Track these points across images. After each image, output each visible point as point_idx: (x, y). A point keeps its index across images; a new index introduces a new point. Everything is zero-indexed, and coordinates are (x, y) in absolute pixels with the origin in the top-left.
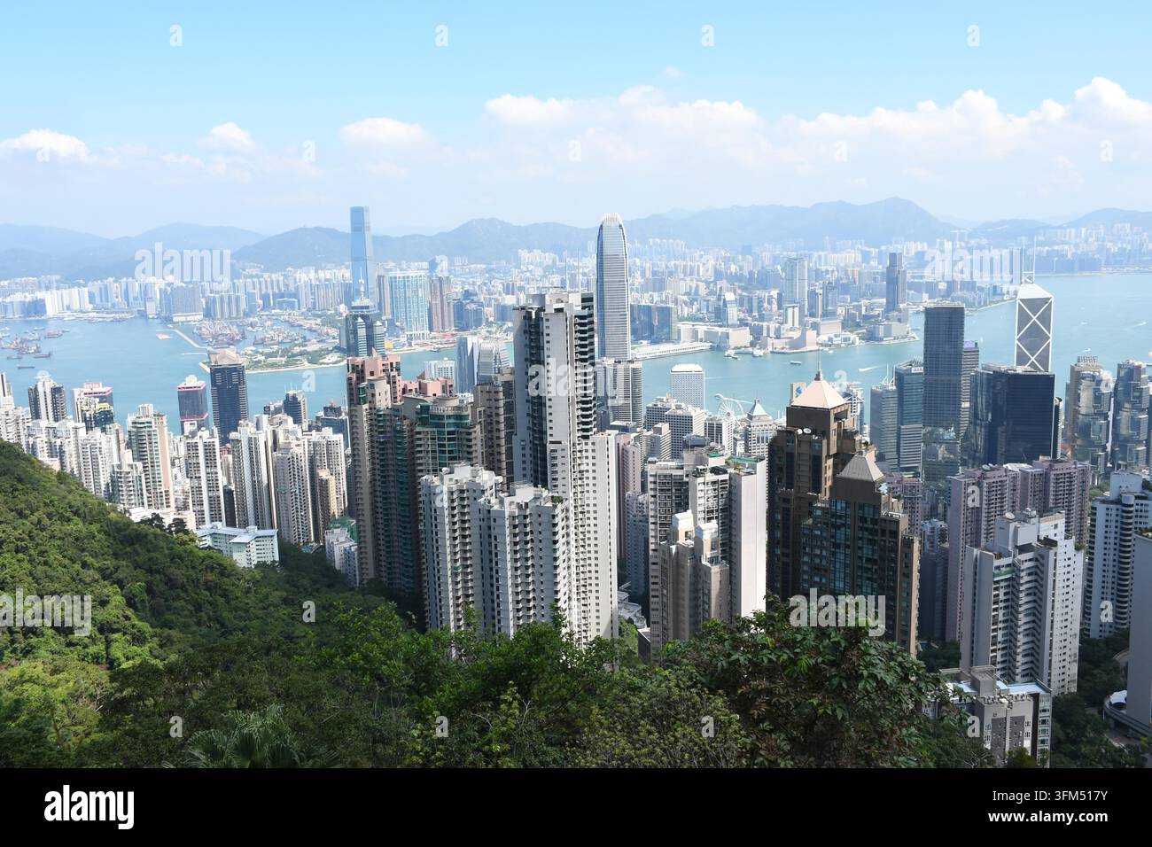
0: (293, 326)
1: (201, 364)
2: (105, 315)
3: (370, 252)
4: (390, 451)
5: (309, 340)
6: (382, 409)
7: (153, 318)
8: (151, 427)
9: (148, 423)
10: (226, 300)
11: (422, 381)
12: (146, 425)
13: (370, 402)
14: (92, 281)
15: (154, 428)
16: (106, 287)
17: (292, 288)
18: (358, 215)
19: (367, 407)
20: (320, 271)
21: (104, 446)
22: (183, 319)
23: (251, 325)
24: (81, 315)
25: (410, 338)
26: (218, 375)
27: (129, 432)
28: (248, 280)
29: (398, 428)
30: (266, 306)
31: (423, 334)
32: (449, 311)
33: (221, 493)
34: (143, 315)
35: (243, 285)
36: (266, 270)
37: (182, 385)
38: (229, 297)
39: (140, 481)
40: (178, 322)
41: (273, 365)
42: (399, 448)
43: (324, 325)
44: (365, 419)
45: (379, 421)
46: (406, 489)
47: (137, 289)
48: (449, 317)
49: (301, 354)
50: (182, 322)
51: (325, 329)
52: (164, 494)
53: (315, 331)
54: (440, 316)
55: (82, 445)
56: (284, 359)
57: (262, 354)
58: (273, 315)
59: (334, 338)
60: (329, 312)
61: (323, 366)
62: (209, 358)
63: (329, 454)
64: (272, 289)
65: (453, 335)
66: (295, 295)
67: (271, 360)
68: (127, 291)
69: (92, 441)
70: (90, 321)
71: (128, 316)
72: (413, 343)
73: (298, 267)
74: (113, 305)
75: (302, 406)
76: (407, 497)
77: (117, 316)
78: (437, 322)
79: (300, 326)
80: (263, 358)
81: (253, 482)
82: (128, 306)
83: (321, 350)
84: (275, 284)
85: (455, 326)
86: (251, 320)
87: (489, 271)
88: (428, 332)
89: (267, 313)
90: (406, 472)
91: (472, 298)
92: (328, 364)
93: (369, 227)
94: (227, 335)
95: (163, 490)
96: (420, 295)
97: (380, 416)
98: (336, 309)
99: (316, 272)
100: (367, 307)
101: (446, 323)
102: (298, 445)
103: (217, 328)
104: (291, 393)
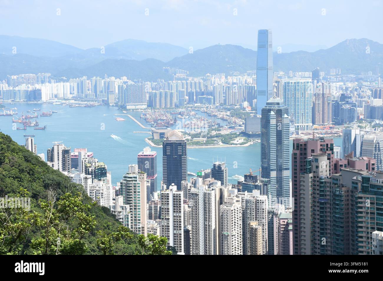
0: (210, 116)
1: (147, 139)
2: (80, 102)
3: (270, 63)
4: (329, 210)
5: (222, 127)
6: (323, 178)
7: (113, 106)
8: (136, 181)
9: (134, 177)
10: (163, 95)
11: (350, 159)
12: (133, 179)
13: (314, 172)
14: (73, 78)
15: (138, 182)
16: (82, 82)
17: (211, 88)
18: (263, 35)
19: (312, 176)
20: (229, 77)
21: (105, 192)
22: (133, 107)
23: (180, 114)
24: (64, 102)
25: (297, 128)
26: (168, 148)
27: (121, 183)
28: (179, 82)
29: (338, 193)
30: (191, 100)
31: (307, 126)
32: (328, 109)
33: (182, 232)
34: (106, 103)
35: (175, 85)
36: (190, 75)
37: (141, 154)
38: (166, 93)
39: (128, 218)
40: (130, 110)
41: (197, 143)
42: (337, 209)
43: (232, 116)
44: (310, 184)
45: (321, 187)
46: (342, 240)
47: (103, 84)
48: (328, 113)
49: (217, 136)
50: (133, 110)
51: (233, 119)
52: (141, 229)
53: (226, 120)
54: (321, 113)
55: (90, 190)
56: (205, 139)
57: (189, 135)
58: (196, 107)
59: (240, 126)
60: (236, 107)
61: (233, 146)
62: (153, 135)
63: (257, 209)
64: (195, 88)
65: (331, 128)
66: (211, 94)
67: (195, 139)
68: (96, 86)
69: (97, 188)
70: (70, 106)
71: (96, 104)
72: (300, 132)
73: (214, 73)
74: (86, 96)
75: (225, 173)
76: (342, 246)
77: (88, 103)
78: (319, 117)
79: (215, 116)
80: (190, 138)
81: (205, 225)
82: (96, 96)
83: (231, 134)
84: (198, 85)
85: (332, 121)
86: (180, 110)
87: (358, 80)
88: (311, 124)
89: (192, 106)
90: (341, 227)
91: (347, 100)
92: (237, 144)
93: (271, 45)
94: (164, 120)
95: (141, 226)
96: (307, 97)
97: (322, 183)
98: (241, 105)
99: (226, 77)
100: (278, 104)
101: (326, 119)
102: (237, 201)
103: (157, 114)
104: (217, 163)
